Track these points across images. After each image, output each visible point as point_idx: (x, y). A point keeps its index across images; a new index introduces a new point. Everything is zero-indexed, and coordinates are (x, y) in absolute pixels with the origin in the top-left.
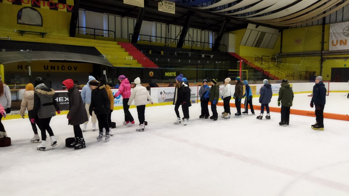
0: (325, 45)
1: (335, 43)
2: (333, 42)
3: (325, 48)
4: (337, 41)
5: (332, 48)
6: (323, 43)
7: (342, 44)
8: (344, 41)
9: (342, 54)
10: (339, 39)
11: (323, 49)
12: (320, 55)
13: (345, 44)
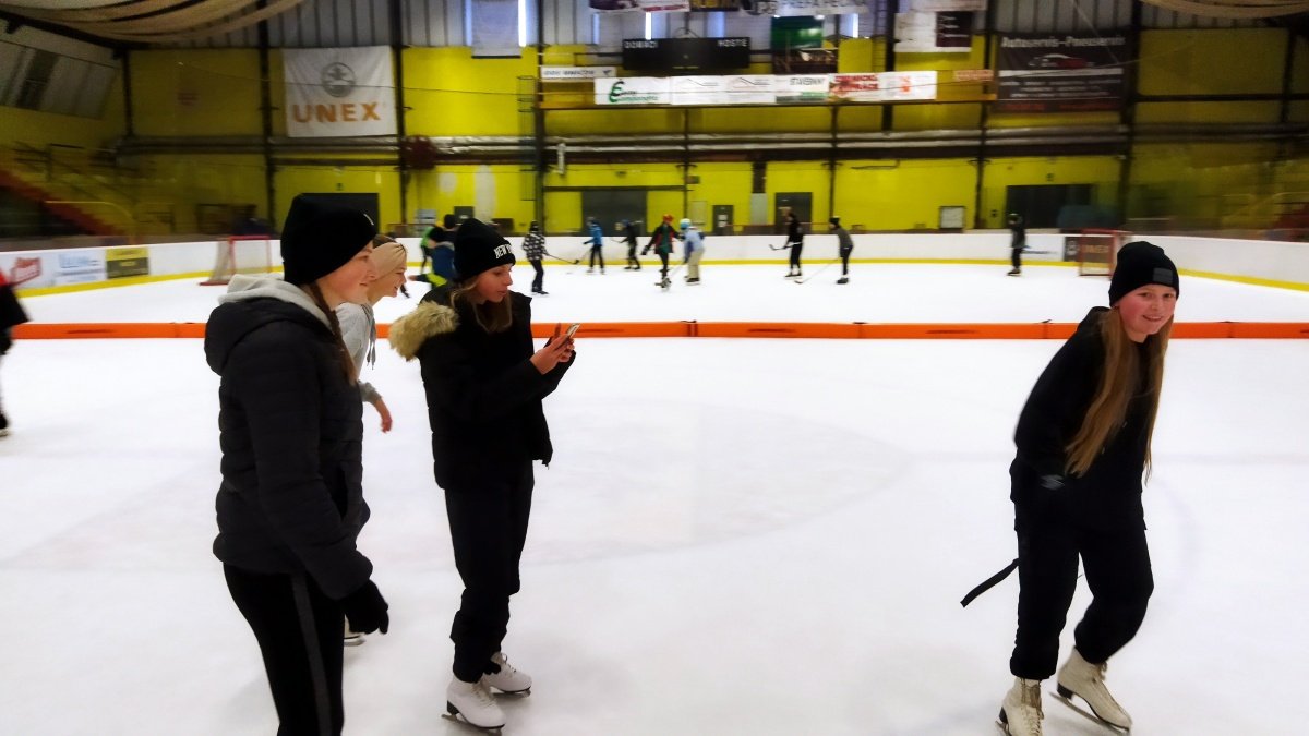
0: (275, 115)
1: (303, 113)
2: (296, 108)
3: (276, 128)
4: (309, 108)
5: (296, 130)
6: (267, 109)
7: (324, 118)
8: (328, 109)
9: (328, 152)
10: (315, 102)
11: (268, 130)
12: (263, 149)
13: (332, 118)
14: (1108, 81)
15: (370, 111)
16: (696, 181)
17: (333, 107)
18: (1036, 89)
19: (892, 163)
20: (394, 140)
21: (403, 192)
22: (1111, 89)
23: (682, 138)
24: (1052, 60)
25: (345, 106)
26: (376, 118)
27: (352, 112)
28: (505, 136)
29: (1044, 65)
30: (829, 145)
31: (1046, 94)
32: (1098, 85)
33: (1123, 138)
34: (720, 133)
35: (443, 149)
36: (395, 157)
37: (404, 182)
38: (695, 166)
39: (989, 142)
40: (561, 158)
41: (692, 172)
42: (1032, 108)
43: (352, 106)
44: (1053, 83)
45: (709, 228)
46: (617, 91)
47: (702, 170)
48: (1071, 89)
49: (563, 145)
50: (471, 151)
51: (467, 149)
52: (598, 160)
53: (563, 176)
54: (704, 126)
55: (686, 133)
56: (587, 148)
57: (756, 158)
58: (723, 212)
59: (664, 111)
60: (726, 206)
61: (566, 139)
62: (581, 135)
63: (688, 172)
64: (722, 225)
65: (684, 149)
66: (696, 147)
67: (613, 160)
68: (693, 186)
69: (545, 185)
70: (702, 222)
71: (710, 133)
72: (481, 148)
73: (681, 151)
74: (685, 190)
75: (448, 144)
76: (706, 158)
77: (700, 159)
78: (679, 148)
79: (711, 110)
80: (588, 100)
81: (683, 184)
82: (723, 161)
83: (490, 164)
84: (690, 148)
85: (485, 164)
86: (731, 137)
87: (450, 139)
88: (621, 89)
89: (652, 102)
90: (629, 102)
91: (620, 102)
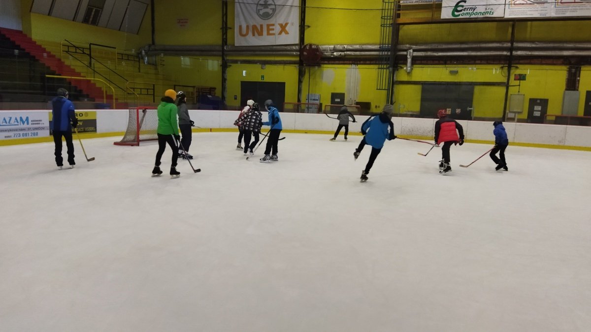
0: (229, 32)
1: (244, 31)
2: (240, 27)
3: (229, 42)
4: (248, 27)
5: (239, 41)
6: (225, 28)
7: (256, 33)
8: (259, 28)
9: (257, 55)
10: (252, 23)
11: (225, 41)
12: (221, 53)
13: (260, 34)
15: (283, 28)
16: (522, 77)
17: (261, 26)
20: (297, 48)
21: (300, 82)
23: (509, 45)
25: (268, 26)
26: (287, 33)
27: (273, 29)
28: (371, 44)
34: (541, 42)
35: (328, 54)
36: (297, 59)
37: (301, 74)
38: (517, 68)
40: (409, 60)
41: (515, 72)
43: (273, 25)
45: (525, 116)
46: (459, 9)
47: (523, 69)
49: (411, 51)
50: (345, 55)
51: (343, 53)
52: (437, 62)
53: (409, 73)
54: (528, 36)
55: (512, 42)
56: (429, 53)
57: (572, 62)
58: (538, 104)
59: (495, 24)
60: (541, 100)
61: (414, 47)
62: (426, 43)
63: (512, 71)
64: (537, 114)
65: (509, 54)
66: (519, 53)
67: (449, 62)
68: (517, 82)
69: (395, 79)
70: (519, 111)
71: (533, 42)
72: (352, 53)
73: (506, 56)
74: (507, 85)
75: (330, 50)
76: (526, 61)
77: (521, 62)
78: (505, 53)
79: (535, 23)
80: (436, 16)
81: (505, 81)
82: (542, 64)
83: (357, 64)
84: (515, 53)
85: (354, 64)
86: (551, 45)
87: (333, 46)
88: (463, 6)
89: (488, 15)
90: (468, 16)
91: (460, 17)
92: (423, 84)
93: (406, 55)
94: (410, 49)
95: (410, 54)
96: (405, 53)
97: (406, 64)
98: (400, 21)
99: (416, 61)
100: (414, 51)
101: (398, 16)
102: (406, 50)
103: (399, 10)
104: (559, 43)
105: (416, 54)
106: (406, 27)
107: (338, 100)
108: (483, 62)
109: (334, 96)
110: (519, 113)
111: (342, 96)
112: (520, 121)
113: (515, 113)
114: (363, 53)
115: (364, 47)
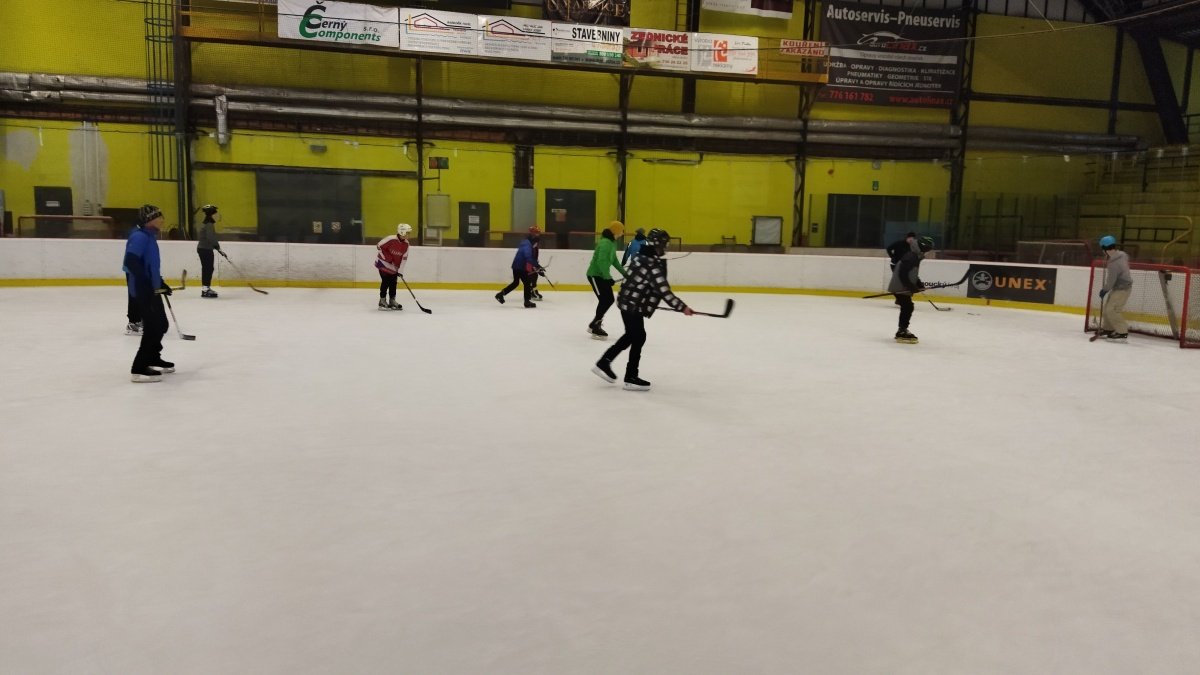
14: (943, 72)
16: (440, 164)
18: (864, 75)
19: (695, 157)
22: (945, 80)
23: (414, 102)
24: (881, 39)
28: (125, 78)
29: (872, 45)
30: (616, 128)
31: (874, 82)
32: (930, 75)
33: (953, 143)
34: (467, 99)
35: (14, 93)
38: (432, 145)
39: (811, 137)
40: (221, 119)
41: (431, 153)
42: (858, 98)
44: (881, 68)
45: (455, 234)
46: (314, 21)
47: (441, 149)
48: (900, 77)
49: (223, 99)
50: (62, 99)
51: (55, 94)
52: (281, 126)
53: (224, 147)
54: (445, 87)
55: (419, 96)
56: (263, 107)
57: (520, 138)
58: (474, 213)
59: (384, 60)
60: (477, 204)
61: (228, 90)
62: (253, 86)
63: (425, 152)
64: (474, 230)
65: (415, 118)
66: (433, 118)
67: (306, 128)
68: (434, 172)
69: (194, 158)
70: (444, 224)
71: (454, 99)
72: (81, 95)
73: (411, 122)
74: (419, 177)
75: (20, 85)
76: (446, 134)
77: (438, 134)
78: (408, 117)
79: (453, 64)
80: (267, 29)
81: (415, 168)
82: (471, 140)
83: (97, 121)
84: (426, 118)
85: (88, 120)
86: (484, 107)
87: (26, 76)
88: (320, 17)
89: (370, 42)
90: (332, 39)
91: (318, 38)
92: (259, 170)
93: (213, 108)
94: (220, 94)
95: (221, 106)
96: (210, 102)
97: (214, 125)
98: (190, 31)
99: (235, 120)
100: (230, 99)
101: (186, 21)
102: (211, 97)
103: (187, 9)
104: (495, 103)
105: (233, 106)
106: (205, 46)
107: (54, 204)
108: (371, 132)
109: (42, 194)
110: (446, 228)
111: (64, 195)
112: (447, 243)
113: (437, 228)
114: (108, 96)
115: (111, 83)
